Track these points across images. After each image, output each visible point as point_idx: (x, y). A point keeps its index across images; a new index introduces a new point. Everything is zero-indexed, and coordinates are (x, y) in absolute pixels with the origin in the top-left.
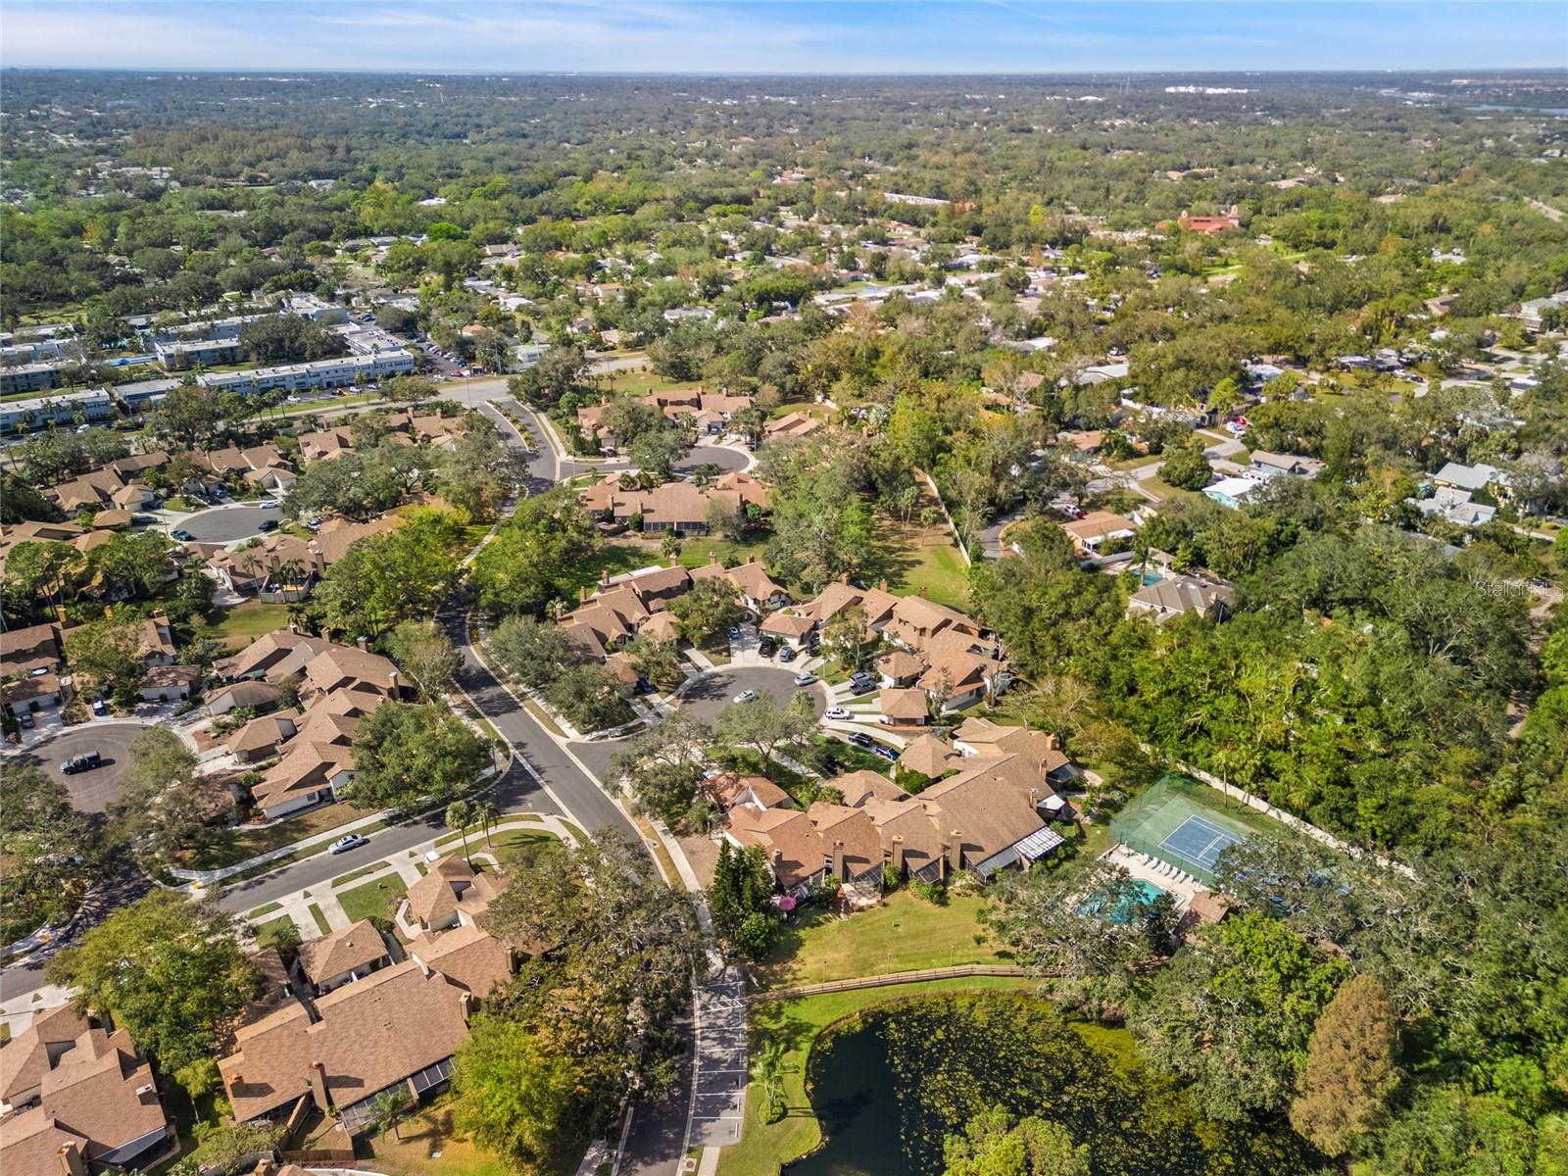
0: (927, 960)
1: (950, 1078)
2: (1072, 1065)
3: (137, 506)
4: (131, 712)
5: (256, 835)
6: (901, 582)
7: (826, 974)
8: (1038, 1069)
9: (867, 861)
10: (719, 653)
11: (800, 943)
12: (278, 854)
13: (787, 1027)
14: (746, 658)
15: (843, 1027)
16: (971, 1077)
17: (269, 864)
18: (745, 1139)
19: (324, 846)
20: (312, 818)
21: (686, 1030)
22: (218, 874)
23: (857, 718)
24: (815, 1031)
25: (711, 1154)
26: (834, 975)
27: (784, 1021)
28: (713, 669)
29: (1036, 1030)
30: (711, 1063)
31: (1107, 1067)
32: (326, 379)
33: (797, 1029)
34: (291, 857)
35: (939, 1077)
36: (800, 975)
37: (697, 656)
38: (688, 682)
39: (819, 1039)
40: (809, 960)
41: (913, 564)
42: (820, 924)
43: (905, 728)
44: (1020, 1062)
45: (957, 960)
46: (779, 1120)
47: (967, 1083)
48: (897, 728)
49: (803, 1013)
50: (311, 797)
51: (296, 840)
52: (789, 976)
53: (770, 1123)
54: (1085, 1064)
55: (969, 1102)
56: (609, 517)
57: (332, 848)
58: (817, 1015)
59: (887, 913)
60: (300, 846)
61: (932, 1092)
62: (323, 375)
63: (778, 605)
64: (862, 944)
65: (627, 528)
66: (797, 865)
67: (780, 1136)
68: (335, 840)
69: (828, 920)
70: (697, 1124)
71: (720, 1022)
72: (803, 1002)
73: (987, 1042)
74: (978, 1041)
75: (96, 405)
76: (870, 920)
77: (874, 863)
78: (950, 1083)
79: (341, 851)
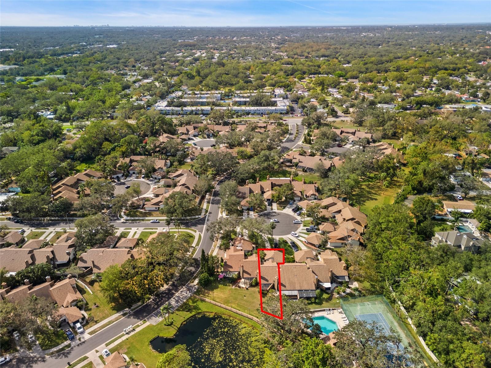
0: (244, 309)
1: (217, 342)
2: (254, 358)
3: (193, 135)
4: (148, 179)
5: (141, 213)
6: (363, 204)
7: (216, 299)
8: (243, 353)
9: (250, 275)
10: (281, 207)
11: (217, 288)
12: (142, 218)
13: (194, 306)
14: (288, 211)
15: (208, 314)
16: (223, 345)
17: (138, 220)
18: (156, 325)
19: (149, 220)
20: (154, 213)
21: (173, 294)
22: (129, 218)
23: (300, 238)
24: (200, 311)
25: (148, 324)
26: (217, 300)
27: (195, 304)
28: (276, 211)
29: (254, 344)
30: (170, 304)
31: (262, 365)
32: (261, 112)
33: (196, 308)
34: (143, 220)
35: (214, 341)
36: (210, 295)
37: (275, 206)
38: (266, 212)
39: (199, 313)
40: (215, 293)
41: (372, 199)
42: (226, 285)
43: (310, 246)
44: (241, 348)
45: (252, 314)
46: (167, 325)
47: (220, 346)
48: (308, 245)
49: (201, 305)
50: (156, 208)
51: (147, 217)
52: (207, 295)
53: (165, 325)
54: (257, 360)
55: (216, 351)
56: (290, 161)
57: (151, 221)
58: (203, 307)
59: (246, 291)
60: (147, 218)
61: (209, 343)
62: (261, 111)
63: (313, 199)
64: (232, 296)
65: (293, 166)
66: (231, 267)
67: (165, 329)
68: (153, 220)
69: (229, 286)
70: (152, 316)
71: (181, 297)
72: (204, 303)
73: (237, 338)
74: (235, 337)
75: (207, 111)
76: (240, 291)
77: (252, 276)
78: (215, 343)
79: (152, 223)
